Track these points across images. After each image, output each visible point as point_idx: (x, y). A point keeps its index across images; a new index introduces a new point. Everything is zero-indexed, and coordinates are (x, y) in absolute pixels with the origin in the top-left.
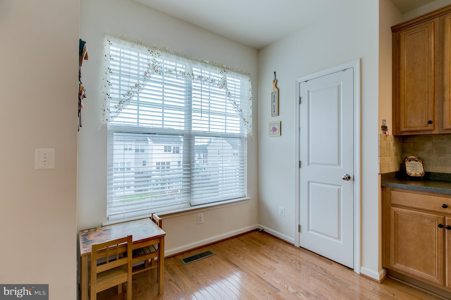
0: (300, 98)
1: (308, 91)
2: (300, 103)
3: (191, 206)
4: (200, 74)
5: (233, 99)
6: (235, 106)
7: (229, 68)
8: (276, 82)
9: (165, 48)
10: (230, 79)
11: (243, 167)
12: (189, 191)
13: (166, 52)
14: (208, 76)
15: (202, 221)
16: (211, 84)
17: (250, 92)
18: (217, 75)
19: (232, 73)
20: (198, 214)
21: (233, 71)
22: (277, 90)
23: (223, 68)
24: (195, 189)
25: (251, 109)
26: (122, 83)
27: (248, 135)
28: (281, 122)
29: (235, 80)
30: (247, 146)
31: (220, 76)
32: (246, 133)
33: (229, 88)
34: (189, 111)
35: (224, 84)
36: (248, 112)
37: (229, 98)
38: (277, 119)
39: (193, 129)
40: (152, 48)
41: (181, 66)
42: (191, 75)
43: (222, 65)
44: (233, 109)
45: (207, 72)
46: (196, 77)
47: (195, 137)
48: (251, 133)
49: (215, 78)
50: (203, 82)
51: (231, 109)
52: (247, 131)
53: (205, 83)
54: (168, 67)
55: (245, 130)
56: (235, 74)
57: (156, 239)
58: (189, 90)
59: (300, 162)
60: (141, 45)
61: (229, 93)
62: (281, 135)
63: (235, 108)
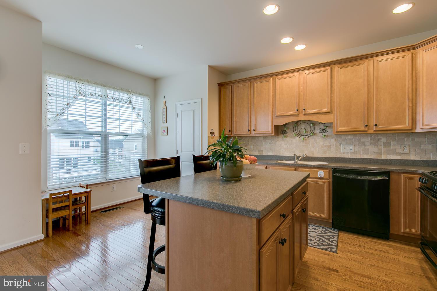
0: (177, 114)
1: (181, 111)
2: (177, 117)
3: (107, 180)
4: (113, 96)
5: (137, 111)
6: (138, 116)
7: (133, 92)
8: (165, 102)
9: (88, 80)
10: (135, 98)
11: (145, 155)
12: (105, 170)
13: (89, 83)
14: (119, 97)
15: (115, 189)
16: (121, 102)
17: (149, 107)
18: (125, 96)
19: (136, 95)
20: (112, 185)
21: (137, 94)
22: (165, 107)
23: (129, 92)
24: (109, 169)
25: (150, 118)
26: (58, 102)
27: (148, 135)
28: (168, 127)
29: (138, 99)
30: (147, 141)
31: (127, 96)
32: (146, 133)
33: (133, 104)
34: (105, 119)
35: (130, 102)
36: (148, 120)
37: (133, 111)
38: (165, 125)
39: (108, 131)
40: (78, 80)
41: (99, 90)
42: (107, 97)
43: (129, 90)
44: (137, 117)
45: (117, 94)
46: (109, 97)
47: (110, 136)
48: (151, 134)
49: (124, 98)
50: (115, 100)
51: (135, 118)
52: (147, 132)
53: (117, 101)
54: (90, 91)
55: (146, 131)
56: (138, 95)
57: (86, 193)
58: (105, 106)
59: (177, 151)
60: (71, 78)
61: (134, 108)
62: (168, 135)
63: (139, 117)
